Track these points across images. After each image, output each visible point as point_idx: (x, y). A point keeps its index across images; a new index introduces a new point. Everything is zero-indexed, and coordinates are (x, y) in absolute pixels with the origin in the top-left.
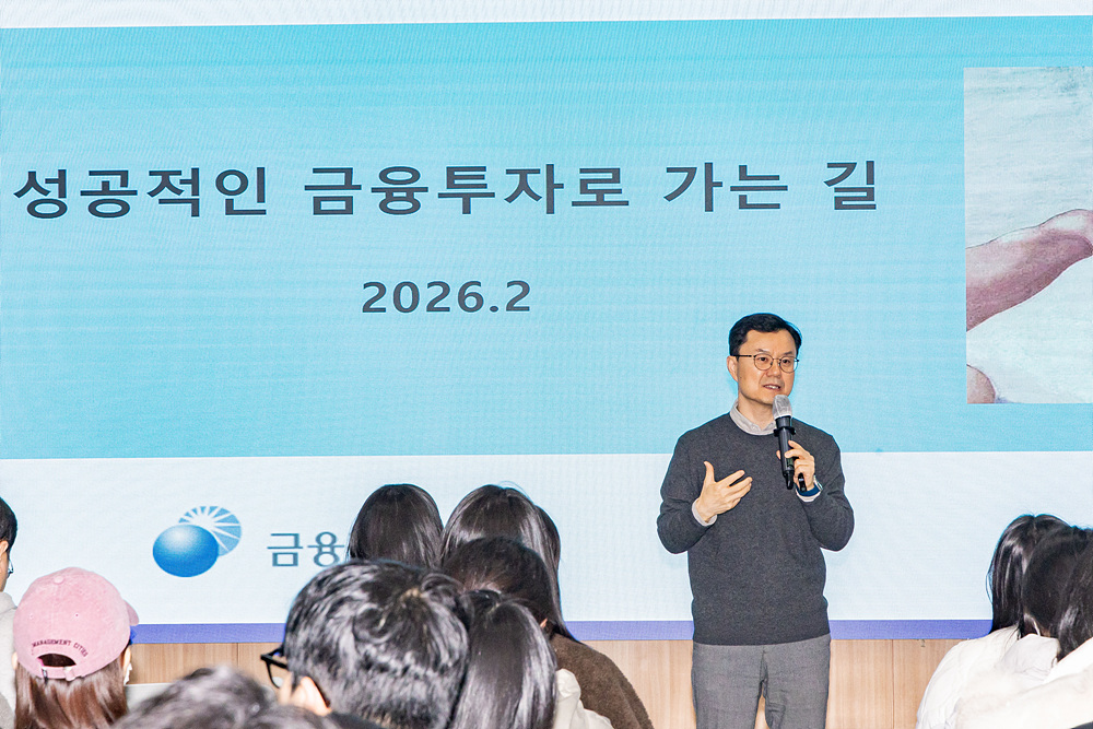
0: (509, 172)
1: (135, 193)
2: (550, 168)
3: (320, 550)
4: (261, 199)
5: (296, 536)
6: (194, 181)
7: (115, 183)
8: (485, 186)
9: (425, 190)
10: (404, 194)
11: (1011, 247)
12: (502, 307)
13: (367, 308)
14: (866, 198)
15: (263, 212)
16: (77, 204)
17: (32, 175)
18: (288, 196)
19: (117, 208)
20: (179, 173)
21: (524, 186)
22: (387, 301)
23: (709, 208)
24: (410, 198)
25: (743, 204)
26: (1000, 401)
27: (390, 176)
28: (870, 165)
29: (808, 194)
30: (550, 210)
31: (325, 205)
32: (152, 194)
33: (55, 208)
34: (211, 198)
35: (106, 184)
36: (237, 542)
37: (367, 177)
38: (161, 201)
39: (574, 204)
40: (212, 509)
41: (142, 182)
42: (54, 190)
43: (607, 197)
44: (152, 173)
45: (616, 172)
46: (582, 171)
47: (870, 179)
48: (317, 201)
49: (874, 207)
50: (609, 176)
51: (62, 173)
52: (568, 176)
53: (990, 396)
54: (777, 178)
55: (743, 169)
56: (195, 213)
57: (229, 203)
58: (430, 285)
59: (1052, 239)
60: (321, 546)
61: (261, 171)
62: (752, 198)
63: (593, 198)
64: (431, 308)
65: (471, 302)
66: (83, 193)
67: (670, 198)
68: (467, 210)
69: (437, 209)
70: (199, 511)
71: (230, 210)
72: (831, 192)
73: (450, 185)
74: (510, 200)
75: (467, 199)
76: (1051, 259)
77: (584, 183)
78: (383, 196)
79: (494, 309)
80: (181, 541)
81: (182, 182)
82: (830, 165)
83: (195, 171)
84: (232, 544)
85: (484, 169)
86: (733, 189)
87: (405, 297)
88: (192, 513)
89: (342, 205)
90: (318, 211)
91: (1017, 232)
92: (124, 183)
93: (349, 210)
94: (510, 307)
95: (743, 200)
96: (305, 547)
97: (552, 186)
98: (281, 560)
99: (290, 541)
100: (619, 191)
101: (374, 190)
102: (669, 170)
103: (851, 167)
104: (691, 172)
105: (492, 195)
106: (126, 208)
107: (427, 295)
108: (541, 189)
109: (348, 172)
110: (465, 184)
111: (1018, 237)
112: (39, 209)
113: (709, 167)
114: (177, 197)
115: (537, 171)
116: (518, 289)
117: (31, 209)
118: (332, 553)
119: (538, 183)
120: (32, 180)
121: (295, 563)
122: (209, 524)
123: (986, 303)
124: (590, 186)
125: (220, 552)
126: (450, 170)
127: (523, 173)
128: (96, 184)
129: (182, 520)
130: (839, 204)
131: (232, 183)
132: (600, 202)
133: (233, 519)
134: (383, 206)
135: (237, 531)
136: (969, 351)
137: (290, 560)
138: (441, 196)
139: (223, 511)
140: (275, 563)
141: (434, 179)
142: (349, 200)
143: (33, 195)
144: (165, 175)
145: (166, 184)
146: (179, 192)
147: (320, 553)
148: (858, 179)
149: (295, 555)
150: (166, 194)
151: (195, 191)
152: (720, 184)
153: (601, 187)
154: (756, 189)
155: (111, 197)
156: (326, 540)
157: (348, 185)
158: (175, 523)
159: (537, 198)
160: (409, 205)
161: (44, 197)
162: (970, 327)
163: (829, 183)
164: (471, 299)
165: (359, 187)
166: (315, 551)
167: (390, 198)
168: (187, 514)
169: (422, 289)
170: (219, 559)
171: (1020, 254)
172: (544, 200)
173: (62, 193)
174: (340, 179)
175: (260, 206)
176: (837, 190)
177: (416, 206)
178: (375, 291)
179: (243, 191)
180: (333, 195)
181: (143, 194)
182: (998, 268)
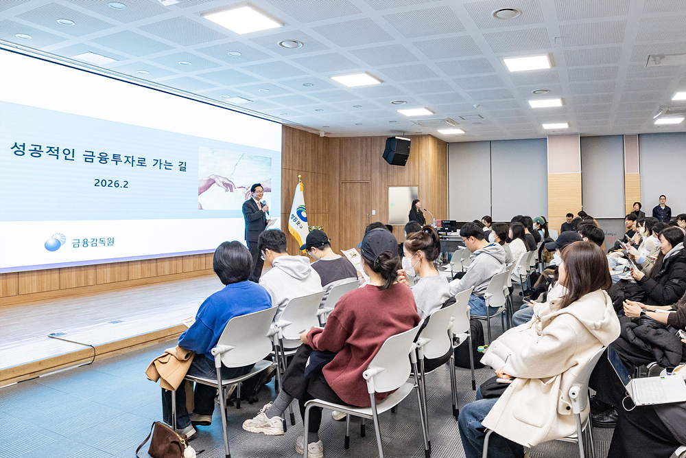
0: (125, 156)
1: (43, 152)
2: (133, 156)
3: (84, 243)
4: (73, 157)
5: (79, 240)
6: (58, 150)
7: (38, 148)
8: (120, 159)
9: (108, 159)
10: (104, 159)
13: (95, 185)
14: (183, 169)
15: (73, 160)
16: (27, 153)
17: (16, 143)
18: (79, 156)
19: (38, 155)
20: (54, 148)
21: (128, 160)
22: (100, 184)
23: (160, 168)
26: (203, 209)
27: (101, 154)
28: (185, 163)
29: (176, 167)
30: (133, 166)
32: (47, 152)
33: (22, 153)
34: (61, 155)
35: (35, 148)
37: (97, 154)
38: (49, 155)
39: (137, 165)
40: (59, 234)
41: (45, 149)
42: (22, 149)
44: (47, 147)
45: (145, 159)
46: (138, 158)
47: (185, 166)
48: (86, 159)
49: (185, 171)
50: (143, 160)
51: (24, 144)
52: (136, 159)
53: (201, 209)
54: (171, 164)
55: (166, 161)
56: (57, 159)
57: (66, 157)
58: (109, 181)
59: (210, 179)
61: (73, 150)
63: (140, 164)
64: (109, 186)
65: (117, 185)
66: (29, 150)
67: (154, 166)
68: (116, 164)
69: (110, 163)
70: (56, 235)
71: (66, 159)
72: (179, 168)
73: (113, 158)
74: (125, 163)
75: (117, 161)
77: (139, 161)
79: (121, 187)
80: (52, 242)
81: (55, 150)
82: (180, 162)
83: (58, 148)
84: (64, 242)
85: (120, 155)
86: (164, 165)
87: (103, 183)
88: (54, 235)
89: (91, 160)
90: (86, 161)
92: (40, 149)
93: (92, 162)
94: (124, 187)
95: (166, 167)
96: (81, 243)
97: (133, 161)
98: (75, 246)
99: (77, 241)
100: (145, 163)
101: (98, 157)
102: (154, 160)
103: (182, 163)
104: (157, 161)
105: (122, 161)
106: (40, 155)
107: (108, 183)
109: (93, 152)
110: (116, 158)
111: (205, 179)
112: (17, 153)
113: (160, 160)
114: (53, 154)
115: (130, 157)
116: (126, 183)
117: (15, 153)
118: (87, 244)
119: (130, 160)
120: (16, 146)
121: (78, 247)
122: (58, 238)
123: (203, 190)
125: (61, 244)
126: (114, 155)
127: (128, 157)
128: (33, 148)
129: (52, 237)
130: (180, 170)
131: (66, 152)
132: (142, 165)
133: (64, 236)
135: (65, 239)
138: (112, 160)
139: (62, 234)
141: (110, 156)
142: (93, 159)
143: (16, 149)
144: (51, 148)
145: (51, 150)
146: (54, 152)
148: (183, 165)
149: (79, 245)
150: (51, 153)
151: (58, 153)
152: (162, 164)
153: (142, 162)
154: (168, 165)
155: (36, 152)
156: (85, 241)
157: (93, 156)
158: (50, 238)
160: (105, 162)
161: (19, 150)
163: (179, 166)
164: (117, 184)
165: (95, 156)
167: (101, 160)
169: (107, 181)
171: (206, 182)
172: (131, 164)
173: (24, 150)
174: (91, 154)
177: (107, 162)
178: (97, 181)
179: (69, 154)
180: (89, 158)
181: (45, 152)
182: (203, 184)
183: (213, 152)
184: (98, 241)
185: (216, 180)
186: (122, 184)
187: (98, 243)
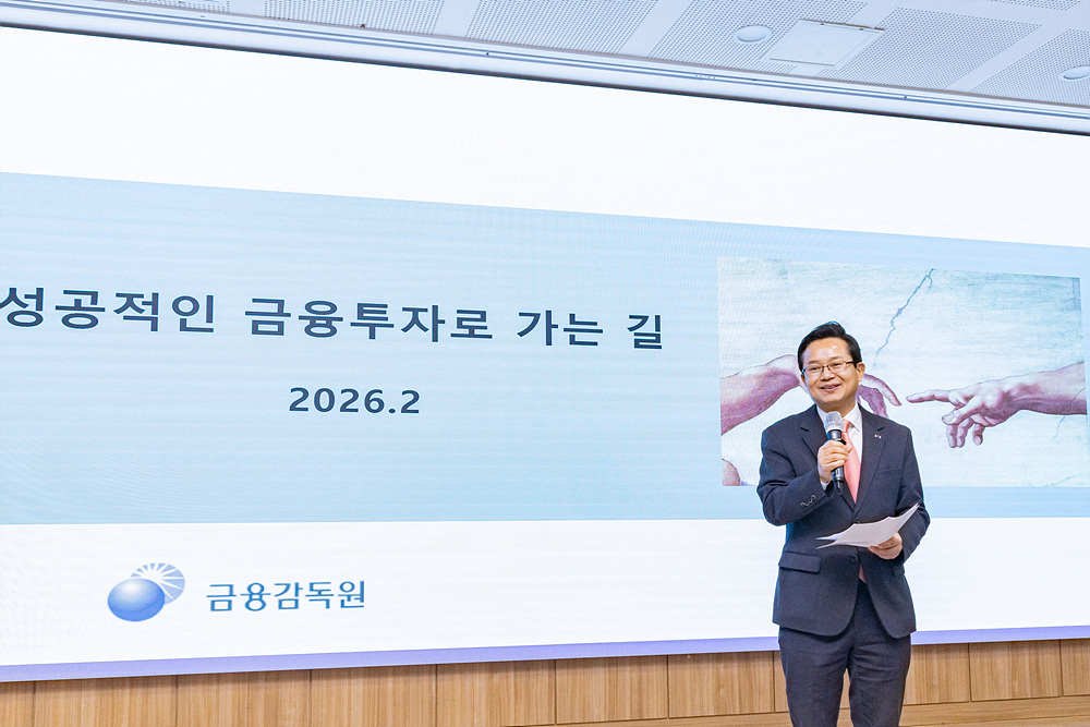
0: (404, 309)
1: (103, 310)
2: (435, 308)
3: (251, 596)
4: (209, 319)
5: (231, 586)
6: (154, 303)
7: (86, 301)
8: (386, 319)
9: (341, 319)
10: (324, 322)
11: (749, 378)
12: (398, 410)
13: (293, 408)
14: (653, 342)
15: (211, 330)
16: (52, 316)
17: (13, 291)
18: (232, 317)
19: (88, 321)
20: (142, 296)
21: (415, 321)
22: (309, 402)
23: (549, 343)
24: (328, 325)
25: (573, 341)
26: (743, 484)
27: (314, 308)
28: (658, 318)
29: (618, 336)
30: (435, 339)
31: (261, 327)
32: (118, 311)
33: (32, 319)
34: (168, 317)
35: (78, 302)
36: (181, 592)
37: (295, 307)
38: (125, 318)
39: (453, 335)
40: (161, 565)
41: (108, 301)
42: (32, 305)
43: (477, 332)
44: (118, 295)
45: (483, 314)
46: (459, 312)
47: (658, 329)
48: (255, 324)
49: (660, 347)
50: (479, 316)
51: (40, 291)
52: (449, 316)
53: (737, 480)
54: (595, 324)
55: (572, 316)
56: (154, 328)
57: (183, 322)
58: (343, 391)
59: (774, 374)
60: (251, 594)
61: (210, 299)
62: (579, 337)
63: (466, 331)
64: (344, 409)
65: (374, 405)
66: (57, 308)
67: (521, 334)
68: (372, 336)
69: (350, 335)
70: (149, 567)
71: (183, 327)
72: (631, 336)
73: (360, 316)
74: (405, 330)
75: (372, 328)
76: (774, 388)
77: (460, 321)
78: (308, 322)
79: (392, 411)
80: (133, 592)
81: (144, 303)
82: (631, 317)
83: (155, 296)
84: (177, 593)
85: (386, 306)
86: (565, 330)
87: (324, 400)
88: (143, 569)
89: (275, 328)
90: (255, 331)
91: (752, 369)
92: (94, 301)
93: (280, 332)
94: (404, 410)
95: (572, 337)
96: (238, 595)
97: (436, 322)
98: (218, 606)
99: (226, 591)
100: (485, 328)
101: (301, 318)
102: (521, 314)
103: (645, 319)
104: (537, 316)
105: (392, 326)
106: (95, 322)
107: (340, 399)
108: (428, 323)
109: (281, 303)
110: (371, 317)
111: (754, 372)
112: (18, 318)
113: (549, 313)
114: (138, 314)
115: (426, 310)
116: (410, 397)
117: (11, 318)
118: (260, 599)
119: (426, 319)
120: (13, 296)
121: (230, 608)
122: (158, 578)
123: (733, 416)
124: (464, 323)
125: (166, 599)
126: (360, 306)
127: (415, 311)
128: (70, 301)
129: (134, 575)
130: (637, 344)
131: (186, 306)
132: (472, 335)
133: (178, 573)
134: (307, 329)
135: (181, 583)
136: (723, 449)
137: (225, 605)
138: (353, 324)
139: (170, 567)
140: (213, 609)
141: (348, 312)
142: (281, 325)
143: (13, 307)
144: (130, 297)
145: (130, 303)
146: (141, 311)
147: (251, 600)
148: (649, 327)
149: (230, 602)
150: (130, 312)
151: (155, 311)
152: (556, 326)
153: (473, 325)
154: (582, 331)
155: (82, 312)
156: (256, 589)
157: (281, 313)
158: (128, 576)
159: (425, 330)
160: (328, 331)
161: (22, 309)
162: (723, 432)
163: (631, 329)
164: (374, 403)
165: (289, 315)
166: (247, 598)
167: (313, 324)
168: (139, 570)
169: (337, 394)
170: (165, 607)
171: (754, 383)
172: (430, 331)
173: (39, 306)
174: (274, 308)
175: (209, 326)
176: (636, 334)
177: (334, 331)
178: (300, 394)
179: (195, 313)
180: (268, 320)
181: (110, 311)
182: (740, 392)
183: (783, 273)
184: (305, 590)
187: (302, 597)
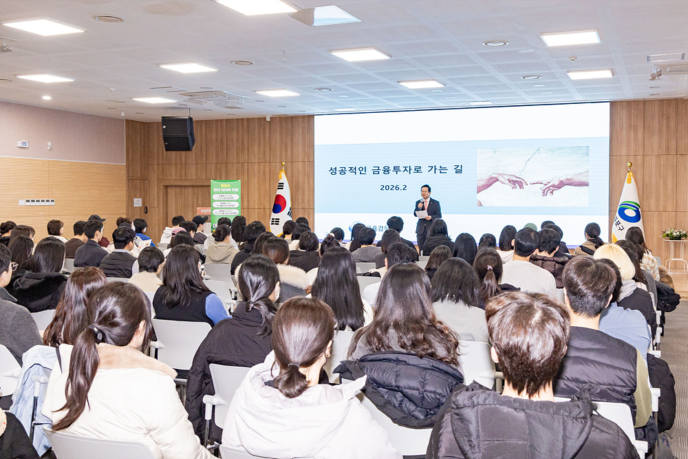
0: (403, 167)
1: (346, 171)
2: (410, 166)
6: (355, 169)
7: (344, 169)
8: (400, 169)
9: (390, 170)
10: (387, 171)
11: (485, 179)
13: (381, 189)
14: (460, 171)
16: (338, 172)
17: (331, 168)
18: (370, 172)
20: (353, 168)
21: (406, 169)
22: (384, 188)
23: (435, 173)
25: (441, 172)
27: (385, 168)
28: (461, 166)
29: (451, 170)
30: (410, 173)
32: (349, 171)
33: (335, 173)
34: (358, 172)
37: (381, 168)
39: (414, 172)
41: (348, 169)
45: (420, 167)
46: (415, 167)
47: (461, 168)
49: (462, 173)
51: (336, 168)
52: (413, 168)
53: (481, 205)
54: (446, 168)
55: (441, 166)
56: (355, 174)
57: (361, 172)
58: (391, 186)
59: (492, 178)
61: (365, 167)
64: (391, 189)
67: (429, 171)
68: (397, 173)
69: (392, 173)
73: (394, 169)
74: (404, 172)
76: (491, 182)
77: (415, 169)
78: (384, 171)
79: (401, 190)
82: (455, 166)
83: (355, 167)
85: (399, 167)
86: (439, 170)
87: (387, 188)
90: (374, 173)
91: (486, 177)
97: (410, 169)
100: (421, 170)
102: (429, 167)
103: (458, 166)
104: (432, 167)
105: (401, 171)
106: (345, 173)
108: (408, 170)
109: (379, 167)
110: (396, 169)
112: (332, 173)
113: (435, 166)
115: (408, 167)
116: (405, 186)
119: (408, 169)
123: (482, 189)
126: (394, 167)
127: (406, 167)
128: (341, 169)
130: (456, 172)
131: (361, 169)
132: (418, 172)
134: (384, 173)
138: (393, 171)
141: (392, 169)
142: (379, 172)
144: (351, 168)
146: (353, 171)
148: (459, 168)
150: (351, 171)
152: (437, 169)
153: (418, 170)
154: (443, 170)
155: (343, 172)
157: (379, 169)
160: (388, 173)
161: (333, 171)
162: (478, 193)
164: (397, 188)
171: (486, 181)
173: (336, 171)
174: (377, 168)
175: (365, 173)
176: (456, 170)
179: (363, 170)
180: (376, 171)
182: (483, 183)
183: (495, 152)
185: (500, 178)
186: (402, 187)
